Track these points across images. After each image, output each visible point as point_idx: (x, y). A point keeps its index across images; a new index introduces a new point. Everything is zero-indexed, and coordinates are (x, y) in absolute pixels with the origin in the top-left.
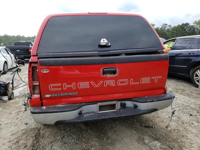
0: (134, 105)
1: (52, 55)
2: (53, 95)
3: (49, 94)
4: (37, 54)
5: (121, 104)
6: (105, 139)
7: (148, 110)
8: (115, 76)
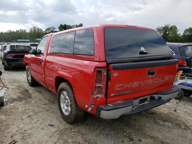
0: (159, 97)
1: (116, 60)
2: (116, 94)
3: (114, 93)
4: (106, 60)
5: (151, 97)
6: (133, 127)
7: (168, 100)
8: (153, 76)
